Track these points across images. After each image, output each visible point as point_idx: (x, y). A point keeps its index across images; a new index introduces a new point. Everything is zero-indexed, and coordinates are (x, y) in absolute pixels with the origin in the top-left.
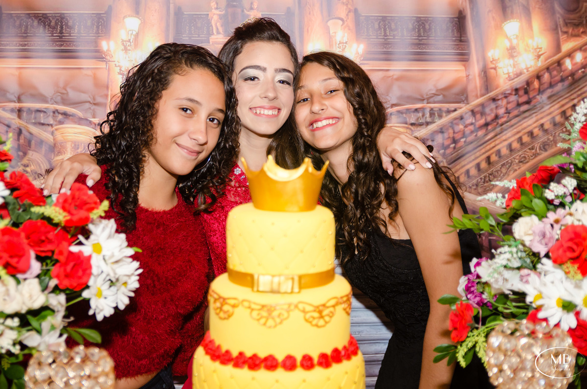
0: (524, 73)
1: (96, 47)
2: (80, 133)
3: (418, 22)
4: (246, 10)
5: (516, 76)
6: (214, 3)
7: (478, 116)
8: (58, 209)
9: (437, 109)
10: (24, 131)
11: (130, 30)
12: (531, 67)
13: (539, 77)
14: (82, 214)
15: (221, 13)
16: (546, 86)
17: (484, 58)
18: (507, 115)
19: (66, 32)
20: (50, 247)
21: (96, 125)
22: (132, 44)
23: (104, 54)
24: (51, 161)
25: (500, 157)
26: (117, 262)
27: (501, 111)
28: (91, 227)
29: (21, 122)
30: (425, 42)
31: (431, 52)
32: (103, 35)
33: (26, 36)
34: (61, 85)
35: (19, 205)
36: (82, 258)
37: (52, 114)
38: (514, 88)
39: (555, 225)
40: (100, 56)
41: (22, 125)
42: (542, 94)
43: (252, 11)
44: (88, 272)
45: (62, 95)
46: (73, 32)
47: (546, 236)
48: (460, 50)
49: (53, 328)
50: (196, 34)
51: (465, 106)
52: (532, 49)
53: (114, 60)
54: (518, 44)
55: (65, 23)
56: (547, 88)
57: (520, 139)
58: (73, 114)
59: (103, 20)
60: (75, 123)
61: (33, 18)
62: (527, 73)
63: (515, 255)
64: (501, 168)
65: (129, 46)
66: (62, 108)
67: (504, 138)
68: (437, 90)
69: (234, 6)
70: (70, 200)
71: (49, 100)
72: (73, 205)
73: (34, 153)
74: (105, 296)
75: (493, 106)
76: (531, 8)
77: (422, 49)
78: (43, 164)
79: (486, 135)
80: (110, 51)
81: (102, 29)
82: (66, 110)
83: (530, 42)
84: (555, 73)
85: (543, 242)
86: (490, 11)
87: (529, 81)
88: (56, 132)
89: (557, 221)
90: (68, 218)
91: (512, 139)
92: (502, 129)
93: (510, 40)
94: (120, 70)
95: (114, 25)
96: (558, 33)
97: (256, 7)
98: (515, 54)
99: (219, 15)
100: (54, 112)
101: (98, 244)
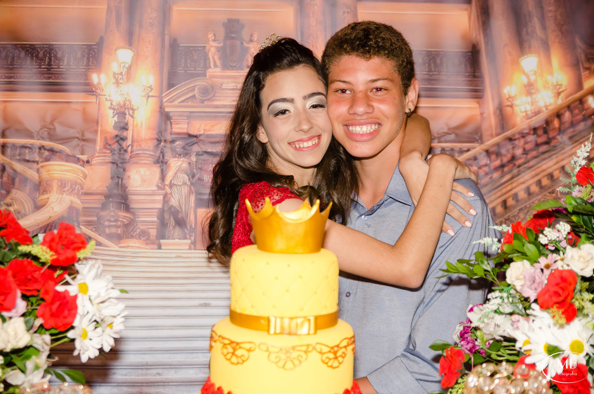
0: (543, 112)
1: (86, 80)
2: (67, 171)
3: (428, 56)
4: (245, 42)
5: (534, 115)
6: (212, 35)
7: (493, 157)
8: (45, 248)
9: (448, 149)
10: (8, 169)
11: (123, 63)
12: (550, 105)
13: (559, 115)
14: (69, 253)
15: (218, 45)
16: (567, 125)
17: (500, 95)
18: (525, 156)
19: (55, 64)
20: (36, 286)
21: (84, 162)
22: (124, 77)
23: (95, 88)
24: (35, 200)
25: (517, 201)
26: (102, 302)
27: (519, 152)
28: (78, 266)
29: (5, 158)
30: (436, 77)
31: (442, 88)
32: (94, 67)
33: (12, 68)
34: (48, 120)
35: (6, 244)
36: (68, 298)
37: (37, 150)
38: (532, 127)
39: (545, 270)
40: (90, 89)
41: (6, 162)
42: (563, 134)
43: (251, 43)
44: (73, 312)
45: (48, 130)
46: (62, 64)
47: (536, 281)
48: (474, 86)
49: (37, 367)
50: (192, 67)
51: (480, 145)
52: (552, 86)
53: (105, 94)
54: (536, 81)
55: (54, 54)
56: (569, 128)
57: (539, 183)
58: (60, 150)
59: (94, 51)
60: (62, 160)
61: (21, 50)
62: (546, 111)
63: (506, 300)
64: (518, 213)
65: (121, 79)
66: (48, 144)
67: (521, 180)
68: (449, 129)
69: (233, 38)
70: (57, 240)
71: (35, 135)
72: (60, 244)
73: (18, 191)
74: (91, 338)
75: (509, 146)
76: (550, 43)
77: (432, 85)
78: (27, 204)
79: (502, 177)
80: (101, 85)
81: (92, 61)
82: (53, 146)
83: (549, 78)
84: (577, 111)
85: (533, 287)
86: (505, 45)
87: (549, 119)
88: (41, 170)
89: (547, 267)
90: (55, 257)
91: (531, 182)
92: (519, 171)
93: (528, 76)
94: (111, 104)
95: (105, 57)
96: (579, 69)
97: (256, 39)
98: (533, 91)
99: (217, 47)
100: (40, 148)
101: (85, 284)
